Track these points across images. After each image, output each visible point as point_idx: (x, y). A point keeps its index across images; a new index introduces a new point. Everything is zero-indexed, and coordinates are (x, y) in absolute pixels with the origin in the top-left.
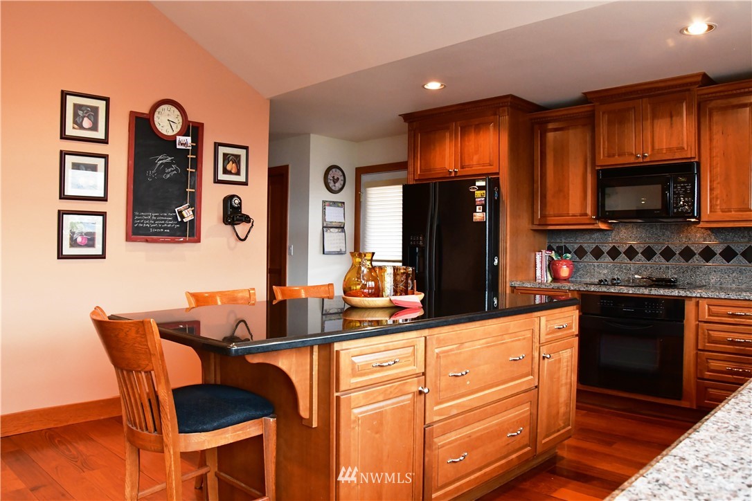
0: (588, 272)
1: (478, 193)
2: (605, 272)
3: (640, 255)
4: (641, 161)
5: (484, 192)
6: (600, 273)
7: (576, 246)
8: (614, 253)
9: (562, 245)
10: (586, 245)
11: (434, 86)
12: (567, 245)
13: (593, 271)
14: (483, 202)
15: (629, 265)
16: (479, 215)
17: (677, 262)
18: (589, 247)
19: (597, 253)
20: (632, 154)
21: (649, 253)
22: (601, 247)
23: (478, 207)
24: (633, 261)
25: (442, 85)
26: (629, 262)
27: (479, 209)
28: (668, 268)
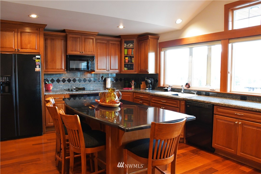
0: (55, 87)
1: (37, 60)
2: (61, 87)
3: (72, 81)
4: (81, 54)
5: (40, 60)
6: (59, 87)
7: (51, 79)
8: (64, 81)
9: (46, 78)
10: (54, 78)
11: (34, 16)
12: (47, 78)
13: (57, 87)
14: (39, 64)
15: (69, 84)
16: (37, 69)
17: (83, 83)
18: (55, 79)
19: (58, 81)
20: (79, 51)
21: (74, 80)
22: (59, 79)
23: (37, 66)
24: (70, 83)
25: (37, 16)
26: (69, 83)
27: (38, 67)
28: (80, 85)
